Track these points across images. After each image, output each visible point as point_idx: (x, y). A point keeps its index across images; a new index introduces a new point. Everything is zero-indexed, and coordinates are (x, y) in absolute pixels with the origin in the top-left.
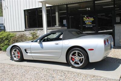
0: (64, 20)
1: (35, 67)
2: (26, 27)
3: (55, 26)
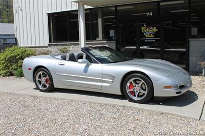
0: (111, 31)
1: (72, 101)
2: (50, 41)
3: (97, 39)
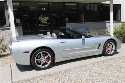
3: (4, 26)
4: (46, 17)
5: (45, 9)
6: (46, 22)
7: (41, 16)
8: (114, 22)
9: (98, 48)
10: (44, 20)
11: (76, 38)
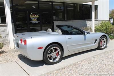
4: (36, 15)
5: (35, 7)
6: (36, 20)
7: (32, 14)
8: (95, 21)
9: (95, 43)
10: (34, 18)
11: (75, 34)
